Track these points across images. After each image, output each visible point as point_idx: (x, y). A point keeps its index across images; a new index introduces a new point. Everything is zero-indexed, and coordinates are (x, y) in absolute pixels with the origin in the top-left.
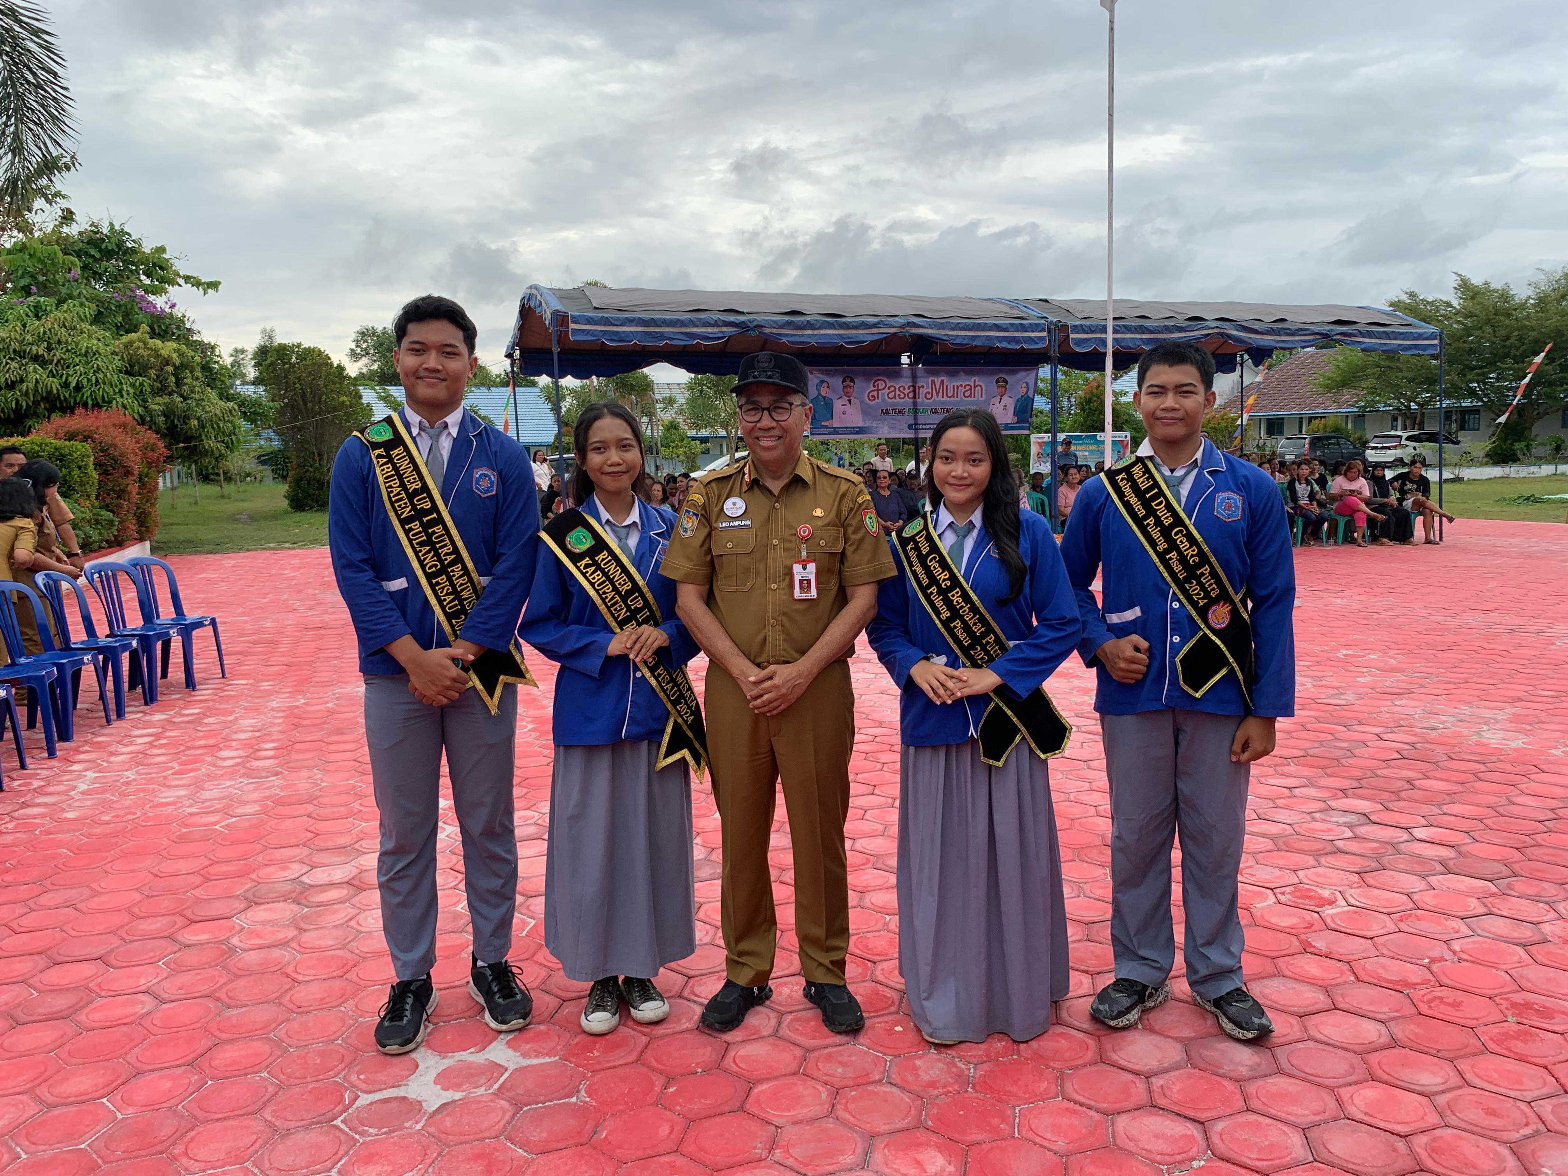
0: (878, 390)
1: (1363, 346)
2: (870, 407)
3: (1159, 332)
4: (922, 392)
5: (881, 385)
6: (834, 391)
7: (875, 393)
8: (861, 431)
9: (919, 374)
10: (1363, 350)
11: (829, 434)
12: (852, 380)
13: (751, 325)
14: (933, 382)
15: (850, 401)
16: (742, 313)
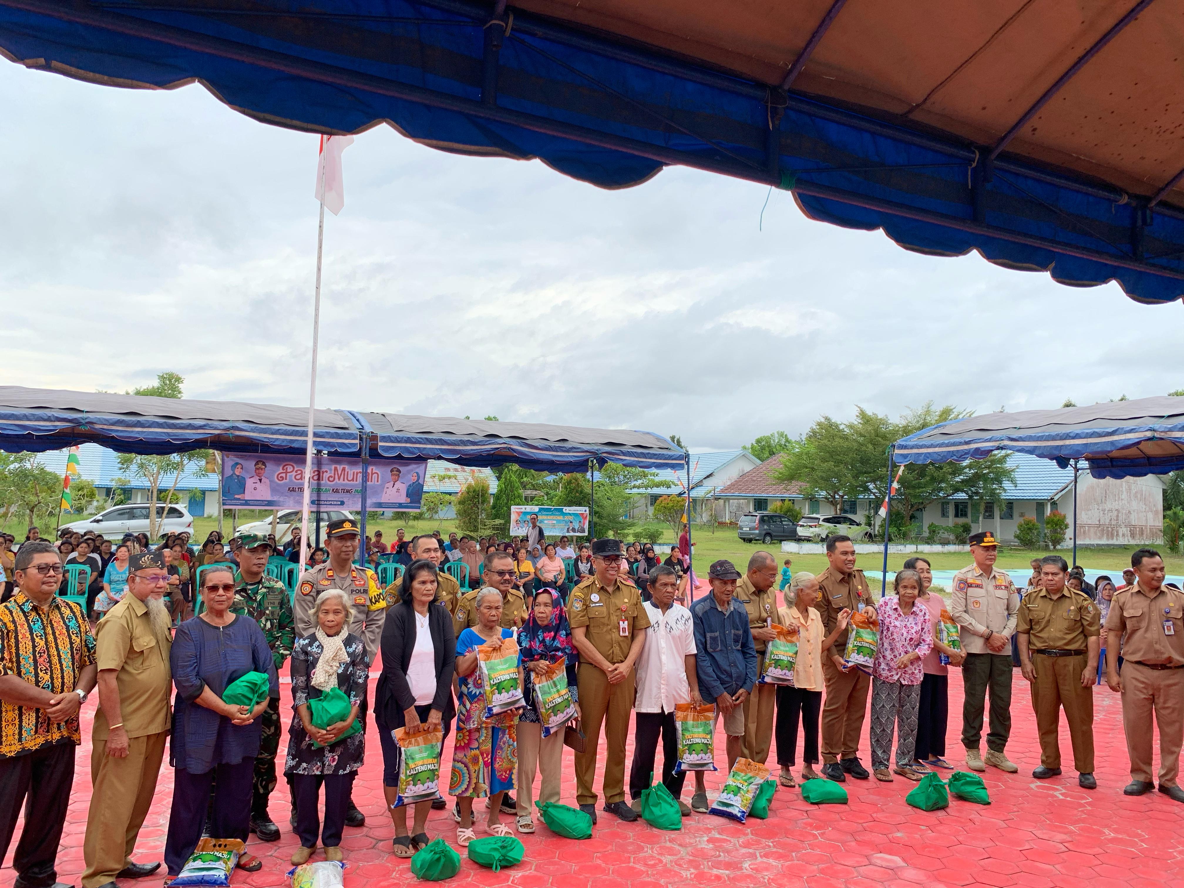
0: (286, 473)
1: (624, 462)
2: (278, 485)
3: (456, 445)
4: (326, 476)
5: (290, 469)
6: (247, 472)
7: (284, 475)
8: (270, 503)
9: (324, 462)
10: (624, 465)
11: (241, 505)
12: (264, 464)
13: (83, 422)
14: (336, 469)
15: (260, 480)
16: (82, 411)
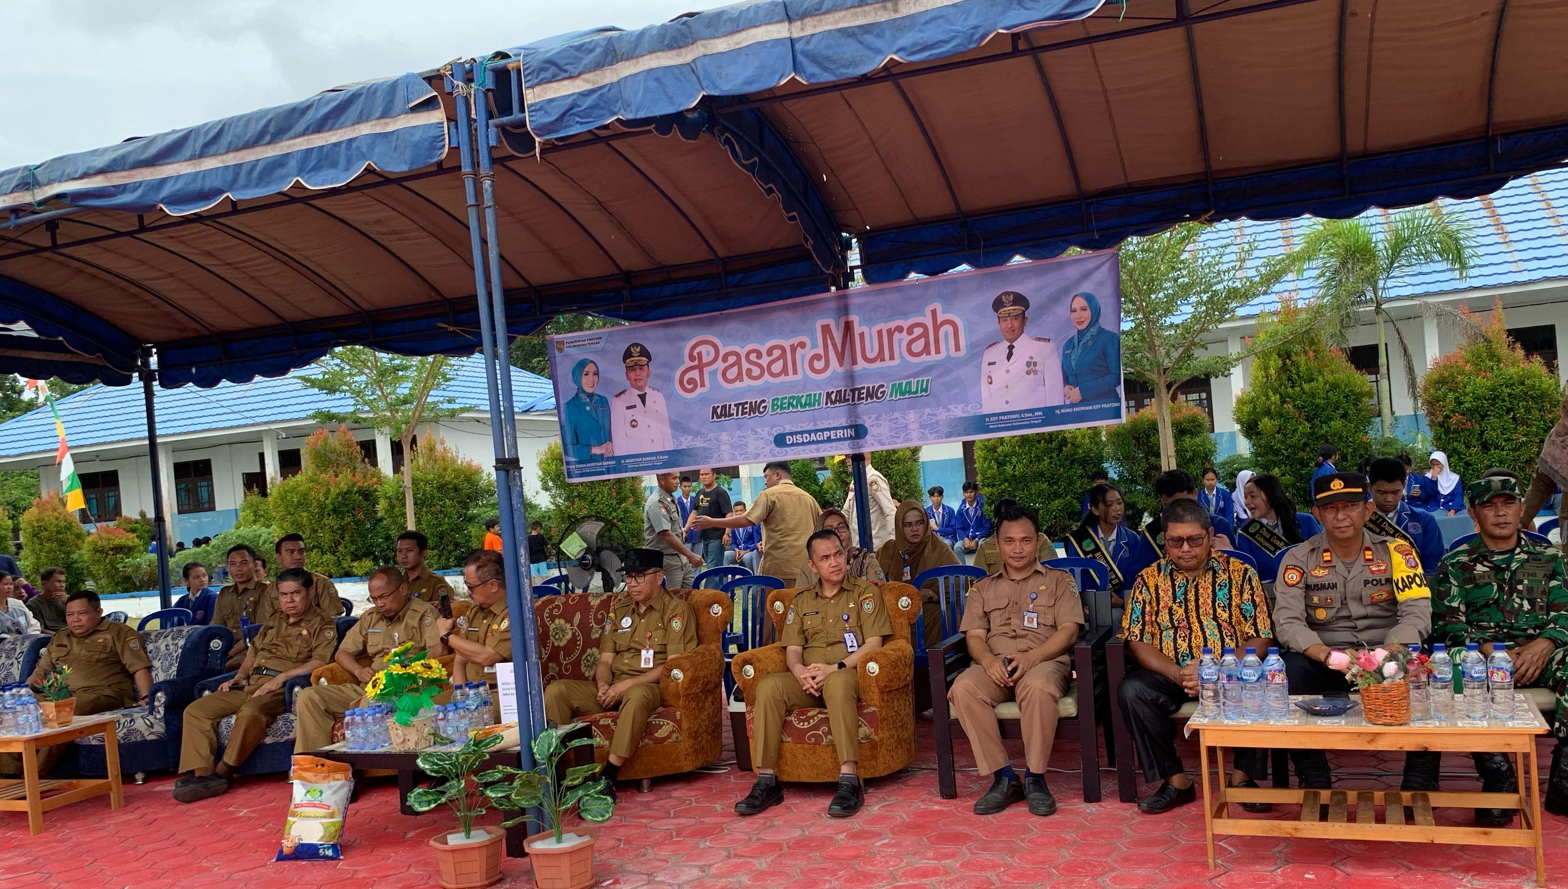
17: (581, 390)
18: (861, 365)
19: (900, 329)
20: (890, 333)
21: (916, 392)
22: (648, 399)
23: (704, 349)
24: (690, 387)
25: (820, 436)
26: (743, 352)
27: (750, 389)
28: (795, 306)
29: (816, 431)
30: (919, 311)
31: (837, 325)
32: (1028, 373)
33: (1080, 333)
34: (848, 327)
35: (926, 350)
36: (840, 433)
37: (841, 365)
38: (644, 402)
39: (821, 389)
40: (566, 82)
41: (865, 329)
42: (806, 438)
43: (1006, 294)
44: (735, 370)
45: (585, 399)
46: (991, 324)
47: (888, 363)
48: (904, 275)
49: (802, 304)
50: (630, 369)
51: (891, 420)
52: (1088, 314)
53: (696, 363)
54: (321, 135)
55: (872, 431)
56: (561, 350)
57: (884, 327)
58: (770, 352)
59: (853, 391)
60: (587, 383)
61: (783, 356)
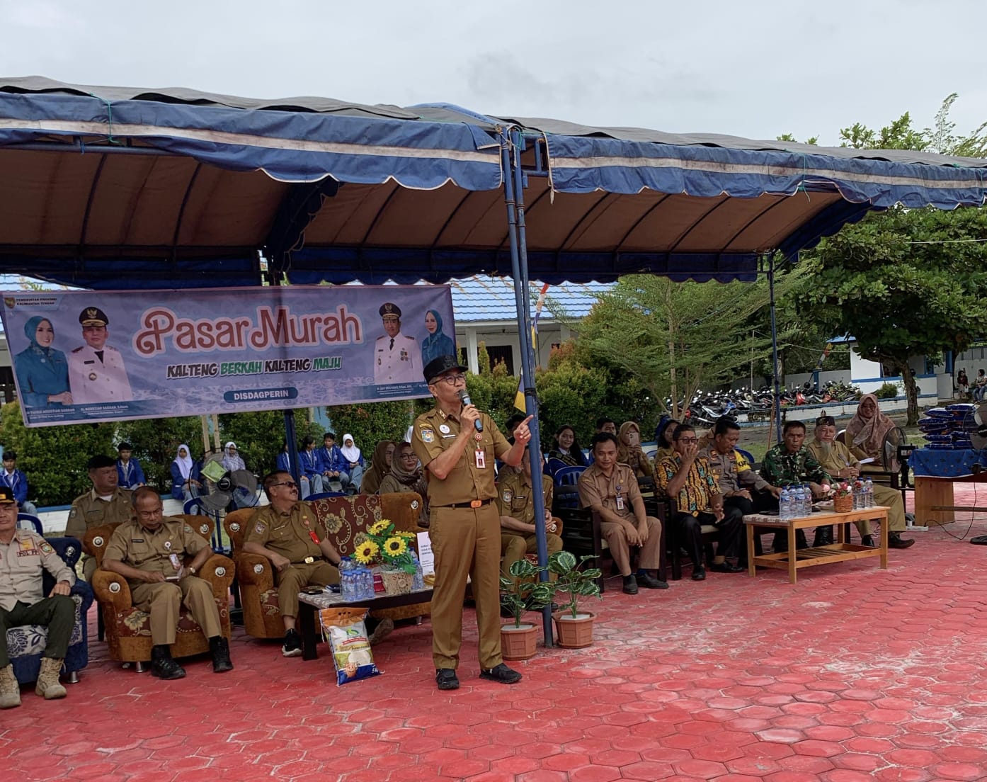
0: (157, 334)
2: (143, 363)
5: (163, 322)
6: (65, 337)
7: (152, 339)
12: (100, 316)
15: (100, 355)
17: (35, 344)
18: (292, 342)
19: (319, 320)
20: (313, 322)
21: (332, 367)
22: (105, 356)
23: (159, 318)
24: (148, 348)
25: (261, 395)
26: (195, 324)
27: (201, 356)
28: (240, 293)
29: (258, 391)
30: (333, 309)
31: (273, 311)
32: (402, 359)
33: (432, 335)
34: (282, 314)
35: (337, 337)
36: (277, 394)
37: (277, 342)
38: (102, 360)
39: (261, 359)
40: (571, 160)
41: (295, 317)
42: (250, 396)
43: (388, 304)
44: (188, 338)
45: (39, 352)
46: (378, 323)
47: (311, 344)
48: (318, 281)
49: (245, 292)
50: (87, 329)
51: (314, 386)
52: (435, 324)
53: (152, 329)
54: (409, 150)
55: (301, 392)
56: (10, 306)
57: (309, 317)
58: (218, 326)
59: (286, 362)
60: (42, 339)
61: (230, 330)
